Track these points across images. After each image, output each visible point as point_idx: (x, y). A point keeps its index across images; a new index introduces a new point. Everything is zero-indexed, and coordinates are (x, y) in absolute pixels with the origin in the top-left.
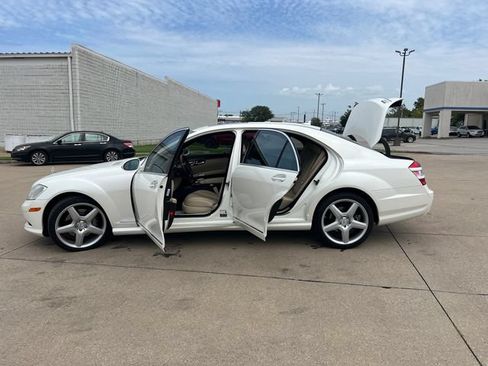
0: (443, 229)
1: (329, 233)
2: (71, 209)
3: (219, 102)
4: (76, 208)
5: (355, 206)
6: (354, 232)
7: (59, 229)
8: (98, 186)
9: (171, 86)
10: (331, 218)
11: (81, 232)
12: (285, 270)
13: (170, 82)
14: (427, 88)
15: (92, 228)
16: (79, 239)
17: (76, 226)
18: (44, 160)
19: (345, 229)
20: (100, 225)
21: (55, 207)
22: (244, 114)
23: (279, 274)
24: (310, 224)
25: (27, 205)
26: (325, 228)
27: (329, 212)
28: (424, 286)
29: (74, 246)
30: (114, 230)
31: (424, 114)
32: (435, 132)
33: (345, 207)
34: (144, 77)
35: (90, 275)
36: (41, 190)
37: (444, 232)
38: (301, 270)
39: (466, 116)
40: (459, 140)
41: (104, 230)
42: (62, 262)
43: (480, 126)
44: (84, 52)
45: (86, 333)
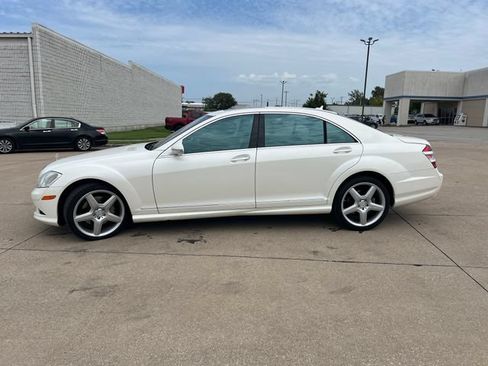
0: (444, 209)
1: (348, 216)
2: (89, 197)
3: (183, 88)
4: (94, 195)
5: (373, 189)
6: (371, 214)
7: (78, 218)
8: (117, 173)
9: (135, 70)
10: (350, 201)
11: (99, 221)
12: (315, 253)
13: (134, 66)
14: (387, 77)
15: (111, 215)
16: (97, 227)
17: (94, 214)
18: (10, 148)
19: (364, 211)
20: (117, 212)
21: (73, 195)
22: (207, 100)
23: (312, 256)
24: (330, 208)
25: (38, 193)
26: (345, 211)
27: (349, 195)
28: (451, 263)
29: (92, 235)
30: (134, 217)
31: (384, 102)
32: (394, 120)
33: (363, 190)
34: (109, 62)
35: (121, 263)
36: (55, 176)
37: (446, 213)
38: (330, 252)
39: (423, 105)
40: (417, 127)
41: (122, 218)
42: (84, 251)
43: (435, 114)
44: (45, 33)
45: (146, 321)
